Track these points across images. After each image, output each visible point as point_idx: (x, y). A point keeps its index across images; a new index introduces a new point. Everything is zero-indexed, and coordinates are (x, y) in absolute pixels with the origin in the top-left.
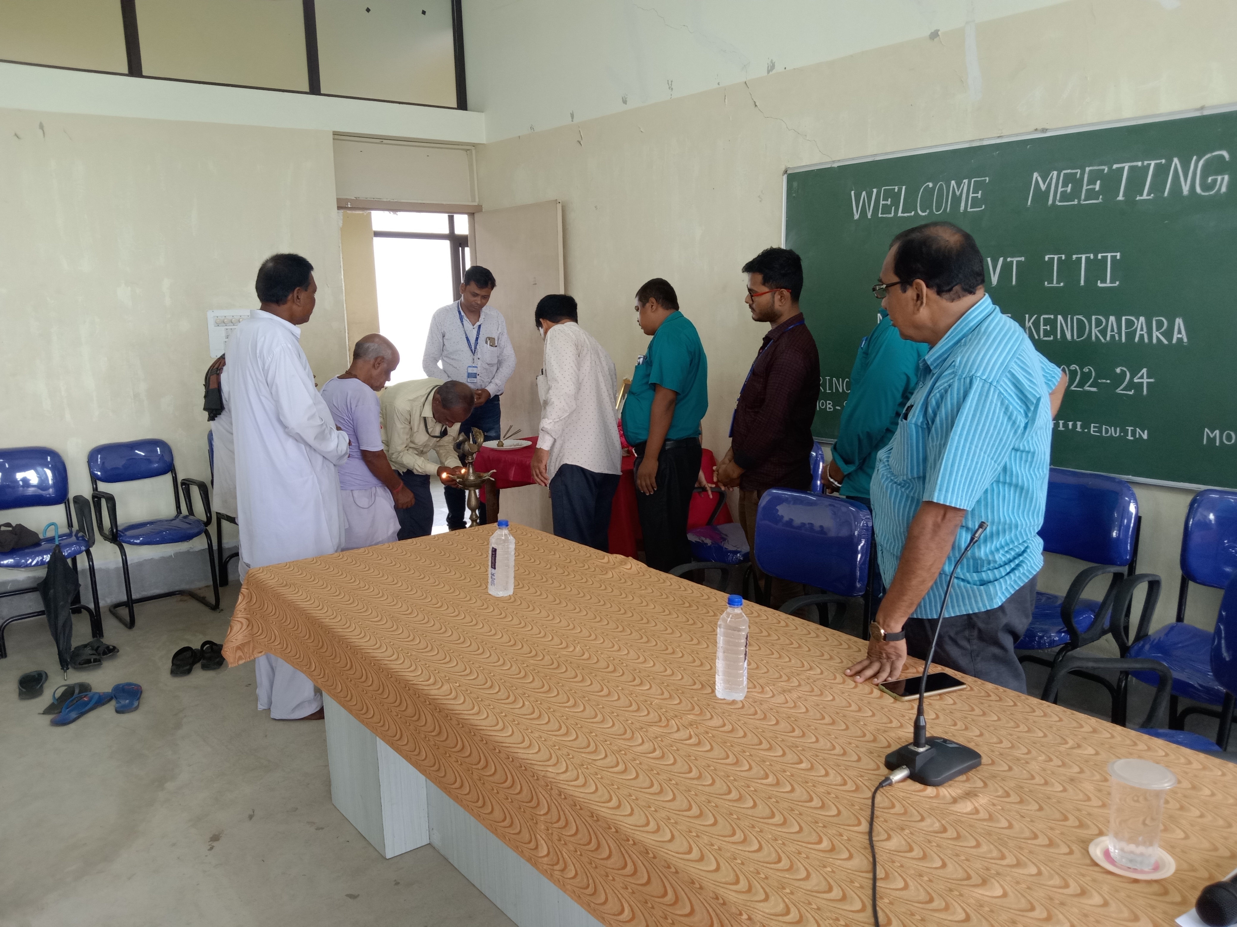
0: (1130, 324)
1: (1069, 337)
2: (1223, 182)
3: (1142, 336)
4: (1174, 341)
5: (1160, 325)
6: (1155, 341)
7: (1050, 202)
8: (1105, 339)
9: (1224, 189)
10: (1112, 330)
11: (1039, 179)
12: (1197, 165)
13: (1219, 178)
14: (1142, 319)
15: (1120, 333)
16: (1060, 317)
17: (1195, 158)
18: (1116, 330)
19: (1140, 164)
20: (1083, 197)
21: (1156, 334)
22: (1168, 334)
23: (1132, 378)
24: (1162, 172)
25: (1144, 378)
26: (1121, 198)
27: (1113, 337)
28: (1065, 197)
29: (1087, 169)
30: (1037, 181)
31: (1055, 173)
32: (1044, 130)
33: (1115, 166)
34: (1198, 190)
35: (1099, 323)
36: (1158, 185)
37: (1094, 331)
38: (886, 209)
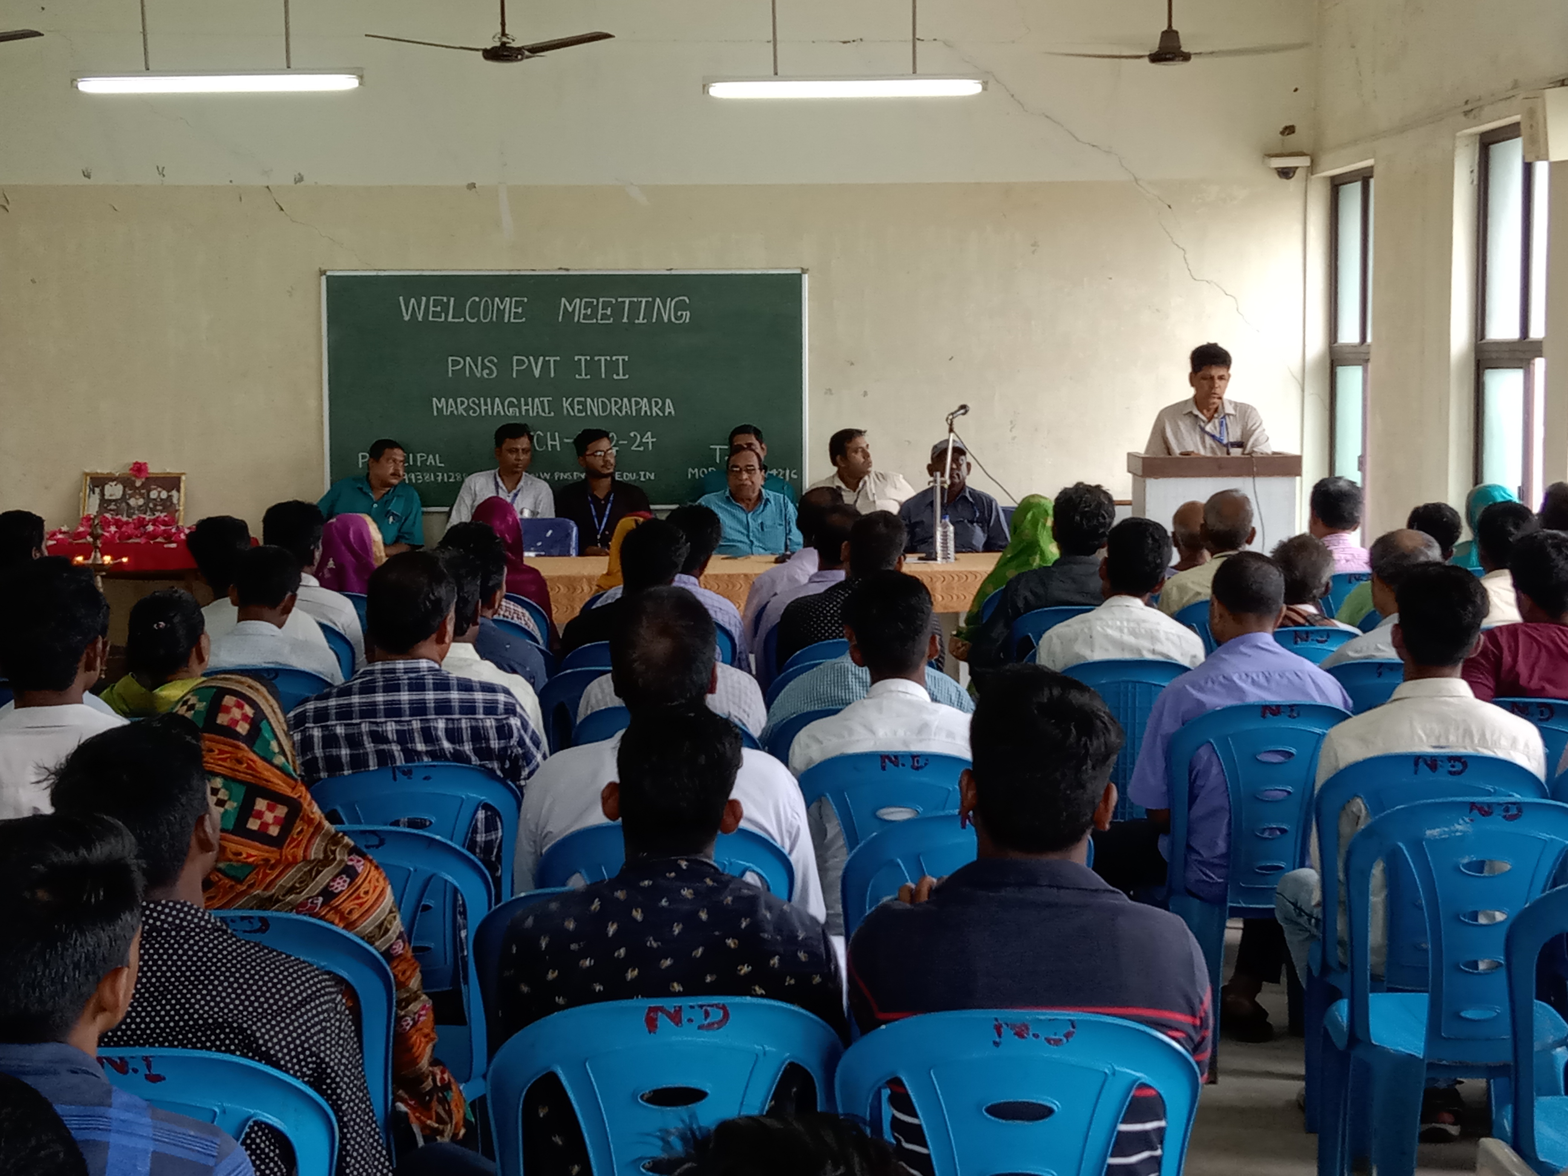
0: (637, 403)
1: (596, 414)
2: (687, 315)
3: (646, 412)
4: (666, 414)
5: (657, 403)
6: (654, 414)
7: (576, 319)
8: (622, 413)
9: (687, 320)
10: (626, 408)
11: (566, 303)
12: (671, 304)
13: (684, 313)
14: (645, 400)
15: (631, 409)
16: (589, 400)
17: (669, 299)
18: (628, 407)
19: (635, 299)
20: (599, 317)
21: (655, 409)
22: (662, 409)
23: (642, 438)
24: (650, 306)
25: (649, 438)
26: (625, 320)
27: (626, 412)
28: (586, 317)
29: (601, 300)
30: (565, 305)
31: (578, 300)
32: (567, 270)
33: (620, 300)
34: (673, 319)
35: (616, 403)
36: (648, 314)
37: (614, 409)
38: (436, 314)
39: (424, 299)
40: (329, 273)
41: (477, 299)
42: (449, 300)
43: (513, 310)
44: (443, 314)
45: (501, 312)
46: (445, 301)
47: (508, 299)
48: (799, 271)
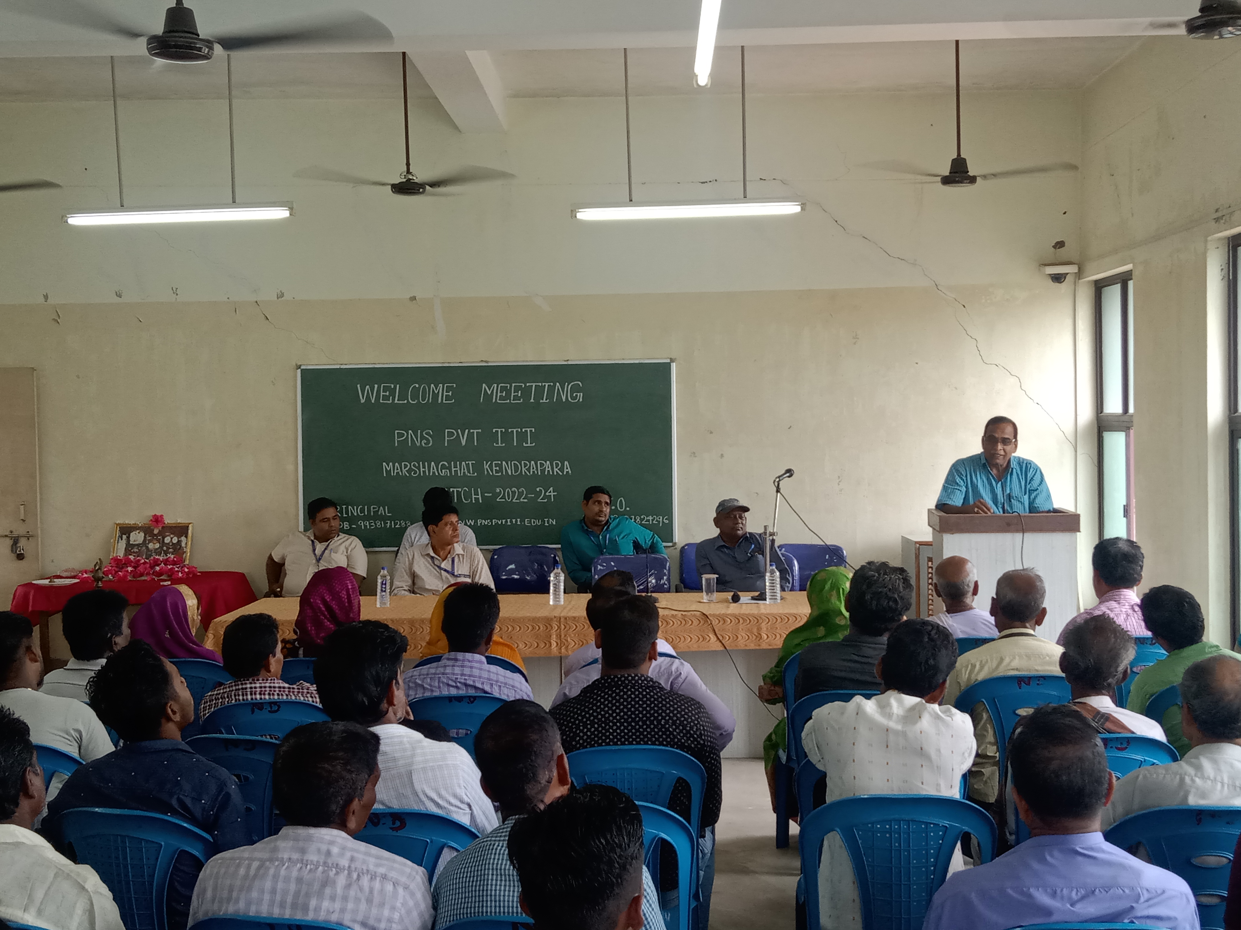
0: (542, 465)
1: (510, 473)
2: (580, 396)
3: (548, 471)
4: (565, 473)
5: (557, 465)
6: (555, 474)
7: (494, 400)
8: (530, 473)
9: (581, 400)
10: (533, 469)
11: (486, 387)
12: (568, 387)
13: (579, 394)
14: (548, 462)
15: (537, 470)
16: (504, 463)
17: (567, 384)
18: (535, 468)
19: (540, 384)
20: (512, 399)
21: (555, 470)
22: (562, 470)
23: (545, 493)
24: (551, 389)
25: (551, 493)
26: (532, 400)
27: (534, 472)
28: (501, 398)
29: (513, 385)
31: (496, 385)
32: (487, 362)
33: (528, 384)
34: (570, 399)
35: (525, 465)
36: (550, 395)
37: (524, 470)
38: (386, 398)
39: (376, 386)
40: (302, 367)
41: (417, 386)
42: (395, 387)
43: (445, 394)
44: (391, 397)
45: (436, 396)
46: (392, 387)
47: (441, 385)
48: (669, 361)
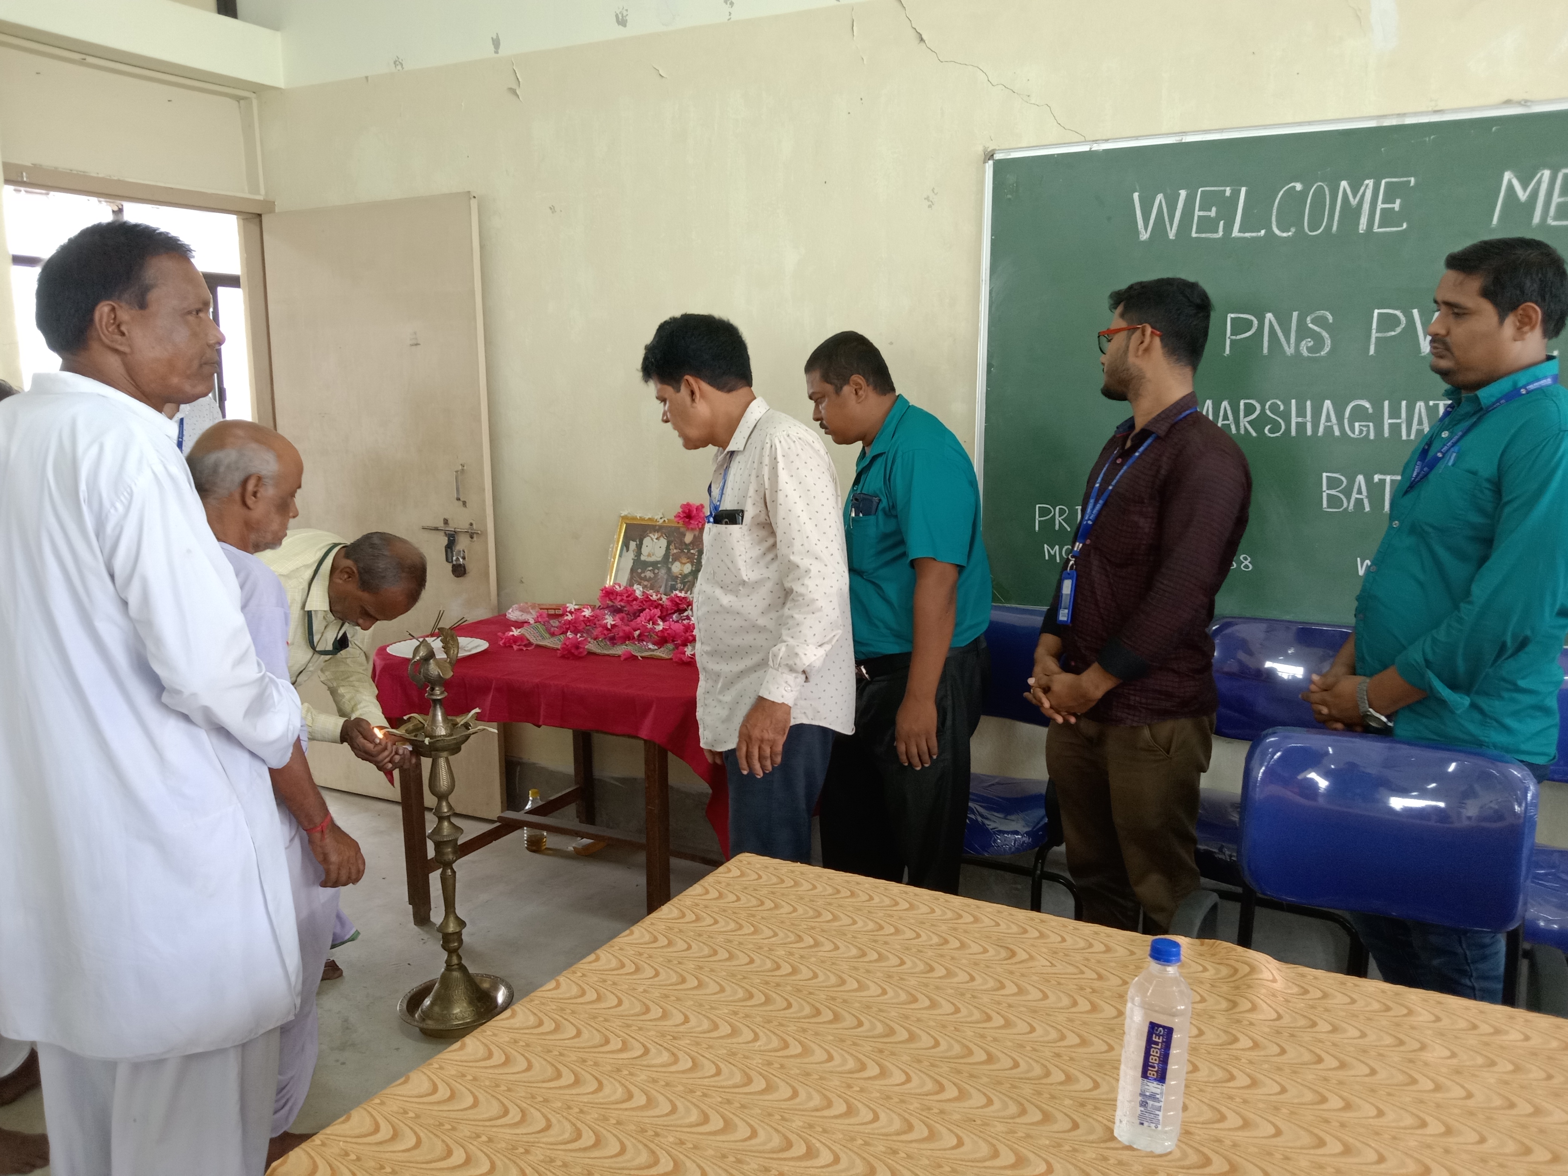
7: (1536, 218)
11: (1516, 183)
28: (1565, 212)
30: (1510, 185)
31: (1547, 173)
32: (1525, 103)
38: (1207, 225)
39: (1183, 193)
40: (997, 157)
41: (1299, 187)
42: (1236, 194)
43: (1380, 206)
44: (1222, 223)
45: (1351, 214)
46: (1228, 193)
47: (1370, 183)
